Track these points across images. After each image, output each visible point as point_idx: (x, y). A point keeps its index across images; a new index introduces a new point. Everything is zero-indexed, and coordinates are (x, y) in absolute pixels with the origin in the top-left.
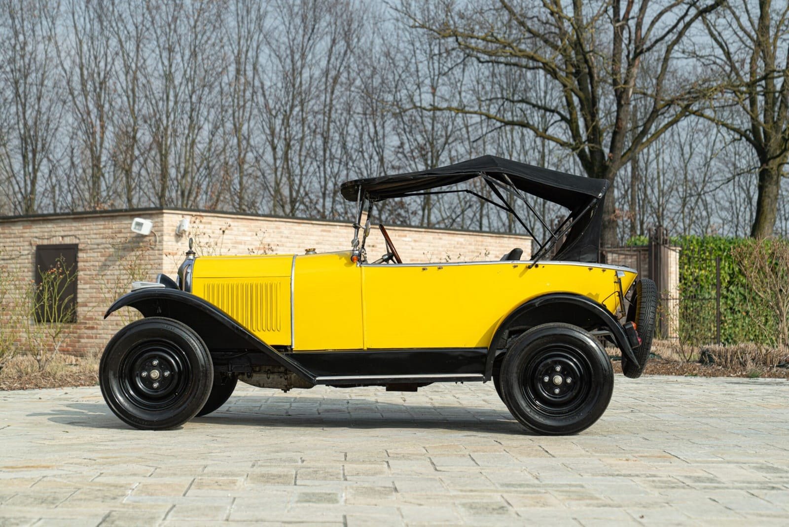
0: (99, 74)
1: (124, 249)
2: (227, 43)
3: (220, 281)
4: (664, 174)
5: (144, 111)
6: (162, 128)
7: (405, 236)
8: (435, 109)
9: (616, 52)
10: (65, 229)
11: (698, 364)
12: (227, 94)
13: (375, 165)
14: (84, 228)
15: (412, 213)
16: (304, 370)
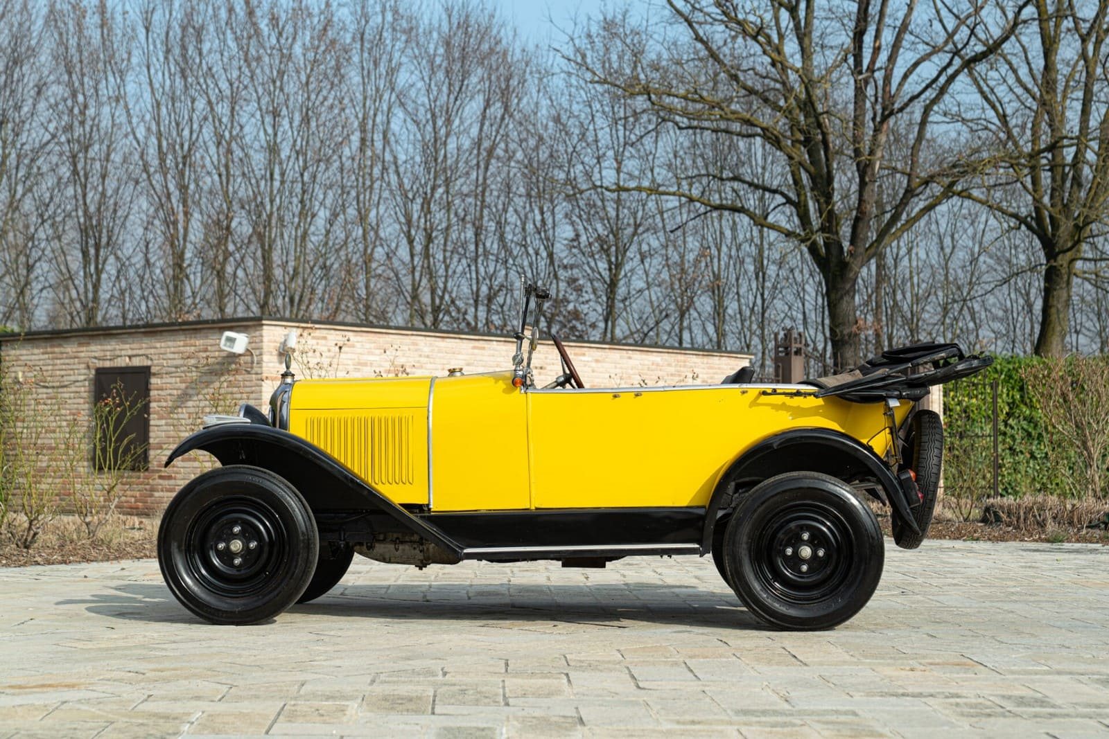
0: (182, 146)
1: (211, 372)
2: (350, 105)
3: (329, 414)
4: (918, 274)
5: (241, 193)
6: (264, 216)
7: (584, 355)
8: (620, 189)
9: (858, 113)
10: (134, 346)
11: (980, 524)
12: (349, 171)
13: (543, 263)
14: (158, 345)
15: (590, 326)
16: (446, 539)
